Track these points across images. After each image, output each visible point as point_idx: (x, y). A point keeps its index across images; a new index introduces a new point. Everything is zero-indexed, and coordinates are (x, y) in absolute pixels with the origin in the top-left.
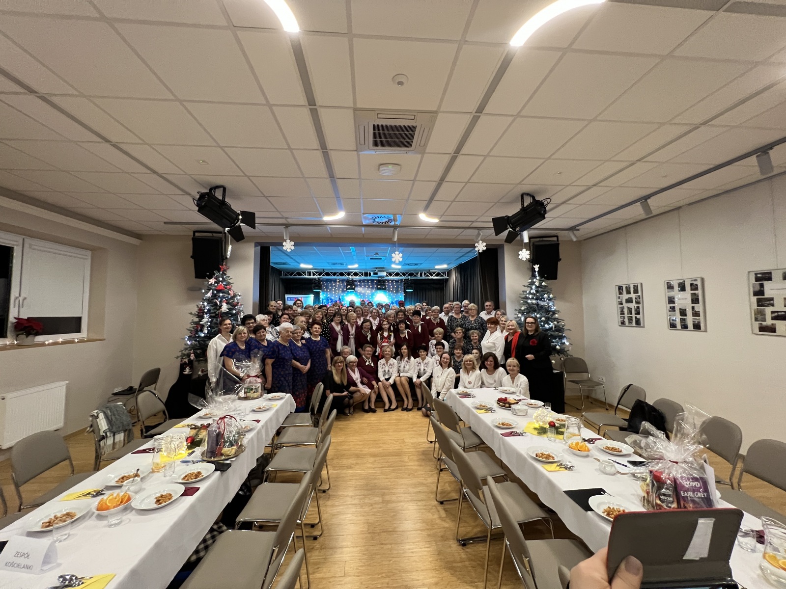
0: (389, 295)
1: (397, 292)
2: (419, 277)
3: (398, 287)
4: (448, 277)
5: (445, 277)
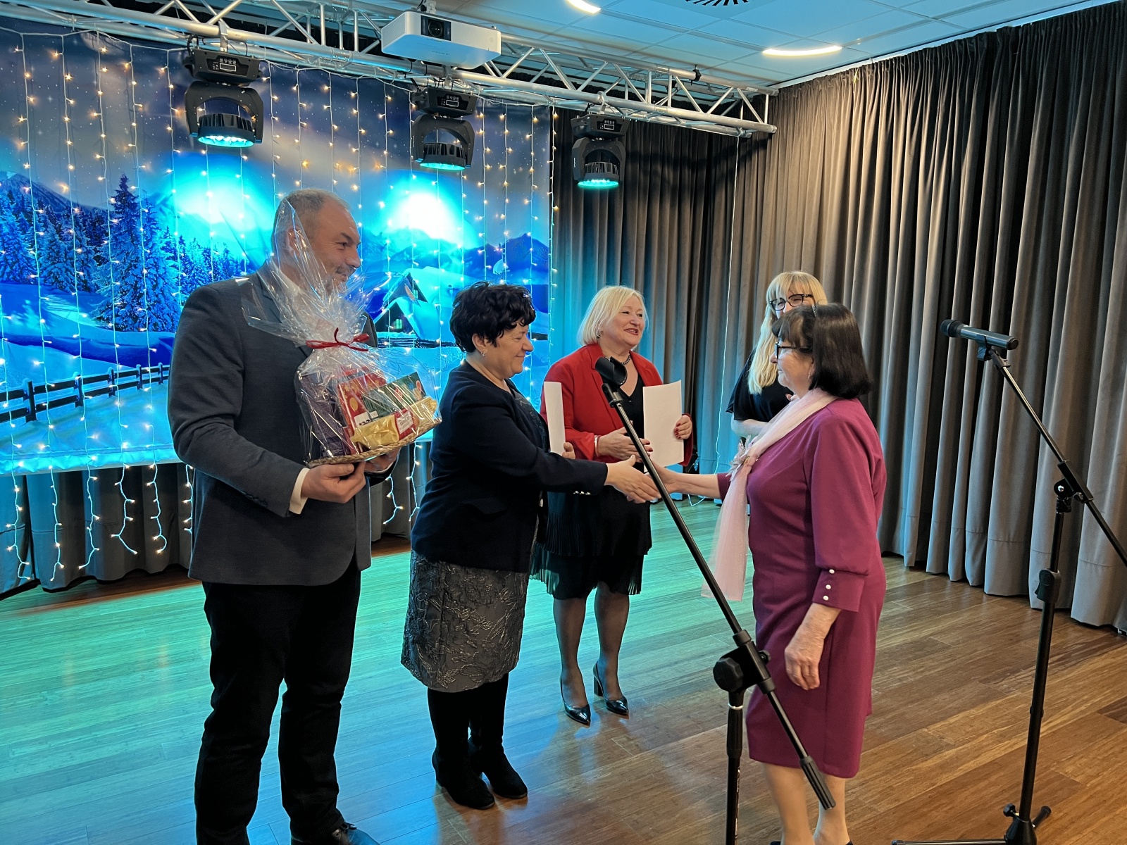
0: (473, 205)
1: (519, 184)
2: (646, 110)
3: (522, 158)
4: (773, 128)
5: (761, 122)
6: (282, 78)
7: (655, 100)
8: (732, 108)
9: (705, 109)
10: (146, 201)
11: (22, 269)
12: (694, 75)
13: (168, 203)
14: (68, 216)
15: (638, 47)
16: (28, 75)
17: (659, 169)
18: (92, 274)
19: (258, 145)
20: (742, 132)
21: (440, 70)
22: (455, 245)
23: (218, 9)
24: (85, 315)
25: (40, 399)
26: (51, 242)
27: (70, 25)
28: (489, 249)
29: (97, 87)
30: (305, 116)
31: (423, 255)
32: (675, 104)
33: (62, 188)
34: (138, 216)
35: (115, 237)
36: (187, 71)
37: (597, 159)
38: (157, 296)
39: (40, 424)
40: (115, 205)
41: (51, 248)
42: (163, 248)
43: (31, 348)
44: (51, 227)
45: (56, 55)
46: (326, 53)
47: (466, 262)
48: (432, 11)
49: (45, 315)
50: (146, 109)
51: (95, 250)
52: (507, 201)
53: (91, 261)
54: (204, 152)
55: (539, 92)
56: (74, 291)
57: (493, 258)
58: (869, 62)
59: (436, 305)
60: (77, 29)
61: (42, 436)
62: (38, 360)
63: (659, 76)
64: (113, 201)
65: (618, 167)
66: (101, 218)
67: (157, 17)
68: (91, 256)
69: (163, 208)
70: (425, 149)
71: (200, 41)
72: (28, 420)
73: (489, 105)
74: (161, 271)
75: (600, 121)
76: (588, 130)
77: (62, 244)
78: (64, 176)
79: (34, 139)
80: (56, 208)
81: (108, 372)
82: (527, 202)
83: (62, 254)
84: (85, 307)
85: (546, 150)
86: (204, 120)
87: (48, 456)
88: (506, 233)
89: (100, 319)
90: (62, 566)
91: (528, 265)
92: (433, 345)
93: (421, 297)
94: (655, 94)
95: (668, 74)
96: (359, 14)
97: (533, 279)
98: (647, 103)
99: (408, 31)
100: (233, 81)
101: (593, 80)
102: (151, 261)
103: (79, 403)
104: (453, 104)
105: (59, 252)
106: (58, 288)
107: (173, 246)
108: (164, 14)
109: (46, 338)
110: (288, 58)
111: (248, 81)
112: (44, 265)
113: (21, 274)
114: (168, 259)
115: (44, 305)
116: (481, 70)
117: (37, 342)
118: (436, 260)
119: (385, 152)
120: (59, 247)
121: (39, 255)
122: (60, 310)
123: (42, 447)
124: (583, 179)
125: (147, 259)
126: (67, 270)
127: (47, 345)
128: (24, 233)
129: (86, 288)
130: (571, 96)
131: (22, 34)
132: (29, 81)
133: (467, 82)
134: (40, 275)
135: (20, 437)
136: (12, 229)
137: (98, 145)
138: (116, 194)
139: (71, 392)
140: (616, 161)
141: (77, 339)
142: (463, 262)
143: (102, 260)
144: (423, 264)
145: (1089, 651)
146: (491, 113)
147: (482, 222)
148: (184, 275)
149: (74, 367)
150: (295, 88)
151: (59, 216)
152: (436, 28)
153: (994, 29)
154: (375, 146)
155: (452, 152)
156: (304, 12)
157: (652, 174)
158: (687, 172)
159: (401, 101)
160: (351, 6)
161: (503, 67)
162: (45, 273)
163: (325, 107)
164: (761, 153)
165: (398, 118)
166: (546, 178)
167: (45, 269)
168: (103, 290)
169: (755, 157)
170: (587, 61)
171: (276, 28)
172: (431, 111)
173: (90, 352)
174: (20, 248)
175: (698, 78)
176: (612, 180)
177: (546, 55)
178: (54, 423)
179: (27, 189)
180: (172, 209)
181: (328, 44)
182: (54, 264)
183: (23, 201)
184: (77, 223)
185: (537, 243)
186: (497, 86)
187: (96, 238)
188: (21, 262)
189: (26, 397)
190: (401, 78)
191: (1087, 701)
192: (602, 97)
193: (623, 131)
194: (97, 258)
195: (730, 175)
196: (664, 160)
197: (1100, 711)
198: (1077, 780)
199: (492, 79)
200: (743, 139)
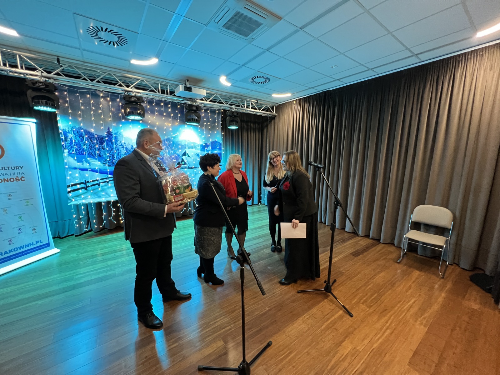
0: (202, 133)
4: (276, 114)
5: (273, 113)
6: (150, 102)
7: (247, 107)
8: (266, 109)
9: (259, 109)
10: (115, 133)
11: (82, 151)
12: (256, 101)
13: (121, 134)
14: (94, 137)
15: (242, 94)
16: (81, 101)
17: (250, 124)
18: (101, 152)
19: (143, 119)
20: (269, 115)
21: (191, 100)
22: (197, 143)
23: (132, 84)
24: (99, 163)
25: (88, 184)
26: (89, 144)
27: (92, 88)
28: (206, 144)
29: (100, 104)
30: (157, 111)
31: (189, 146)
32: (252, 108)
33: (92, 131)
34: (113, 137)
35: (107, 143)
36: (124, 100)
37: (232, 122)
38: (119, 157)
39: (88, 191)
40: (107, 134)
41: (89, 146)
42: (120, 145)
43: (85, 171)
44: (89, 140)
45: (88, 96)
46: (161, 95)
47: (200, 147)
48: (188, 85)
49: (89, 163)
50: (114, 110)
51: (102, 146)
52: (210, 132)
53: (101, 149)
54: (130, 121)
55: (218, 105)
56: (96, 156)
57: (207, 146)
58: (298, 98)
59: (193, 158)
60: (94, 89)
61: (89, 194)
62: (87, 174)
63: (248, 101)
64: (106, 133)
65: (238, 124)
66: (103, 138)
67: (116, 86)
68: (101, 148)
69: (120, 135)
70: (188, 120)
71: (128, 93)
72: (85, 190)
73: (205, 109)
74: (120, 151)
75: (233, 112)
76: (230, 115)
77: (93, 145)
78: (92, 127)
79: (83, 117)
80: (91, 136)
81: (107, 177)
82: (216, 132)
83: (93, 147)
84: (99, 160)
85: (220, 120)
86: (129, 112)
87: (91, 199)
88: (210, 140)
89: (104, 164)
90: (96, 226)
91: (216, 148)
92: (192, 168)
93: (189, 156)
94: (247, 106)
95: (250, 101)
96: (170, 86)
97: (218, 151)
98: (245, 108)
99: (181, 90)
100: (136, 103)
101: (231, 102)
102: (117, 149)
103: (99, 185)
104: (194, 108)
105: (92, 147)
106: (92, 155)
107: (122, 145)
108: (118, 86)
109: (89, 169)
110: (152, 97)
111: (140, 103)
112: (88, 150)
113: (82, 152)
114: (121, 148)
115: (88, 160)
116: (202, 100)
117: (86, 170)
118: (193, 147)
119: (178, 120)
120: (92, 145)
121: (86, 148)
122: (93, 161)
123: (89, 196)
124: (229, 127)
125: (116, 148)
126: (94, 151)
127: (89, 170)
128: (82, 142)
129: (99, 155)
130: (225, 106)
131: (78, 90)
132: (81, 103)
133: (199, 103)
134: (87, 153)
135: (82, 194)
136: (79, 141)
137: (101, 119)
138: (107, 132)
139: (96, 182)
140: (237, 122)
141: (98, 169)
142: (199, 147)
143: (103, 149)
144: (189, 148)
145: (349, 239)
146: (206, 111)
147: (204, 137)
148: (126, 152)
149: (97, 176)
150: (154, 104)
151: (92, 137)
152: (188, 89)
153: (326, 90)
154: (175, 119)
155: (195, 120)
156: (156, 85)
157: (248, 125)
158: (257, 125)
159: (182, 107)
160: (167, 84)
161: (208, 99)
162: (88, 152)
163: (162, 109)
164: (274, 120)
165: (181, 111)
166: (221, 126)
167: (88, 151)
168: (104, 156)
169: (272, 121)
170: (230, 98)
171: (149, 89)
172: (189, 110)
173: (101, 172)
174: (81, 146)
175: (257, 102)
176: (237, 127)
177: (219, 96)
178: (92, 190)
179: (82, 131)
180: (122, 135)
181: (161, 93)
182: (90, 150)
183: (81, 134)
184: (96, 140)
185: (218, 142)
186: (207, 104)
187: (102, 143)
188: (81, 149)
189: (84, 184)
190: (182, 102)
191: (347, 251)
192: (233, 107)
193: (239, 115)
194: (103, 148)
195: (267, 126)
196: (251, 122)
197: (350, 254)
198: (344, 272)
199: (205, 102)
200: (270, 117)
